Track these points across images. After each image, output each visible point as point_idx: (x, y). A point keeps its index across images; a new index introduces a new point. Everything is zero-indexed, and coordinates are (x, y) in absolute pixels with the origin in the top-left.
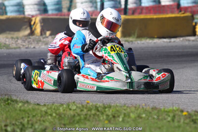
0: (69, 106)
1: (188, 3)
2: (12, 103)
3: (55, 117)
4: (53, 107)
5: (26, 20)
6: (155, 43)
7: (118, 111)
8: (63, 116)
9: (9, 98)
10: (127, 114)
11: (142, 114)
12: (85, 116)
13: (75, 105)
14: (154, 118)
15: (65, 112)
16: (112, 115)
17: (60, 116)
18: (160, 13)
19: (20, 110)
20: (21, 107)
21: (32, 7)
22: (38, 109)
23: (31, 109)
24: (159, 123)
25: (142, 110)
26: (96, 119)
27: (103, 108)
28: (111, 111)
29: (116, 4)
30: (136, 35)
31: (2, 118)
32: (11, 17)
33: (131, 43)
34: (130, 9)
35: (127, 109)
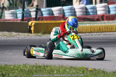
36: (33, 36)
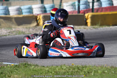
0: (62, 67)
2: (28, 66)
3: (54, 74)
4: (52, 68)
5: (34, 17)
6: (111, 29)
7: (90, 69)
8: (58, 73)
9: (26, 63)
10: (96, 71)
11: (105, 71)
12: (71, 73)
13: (65, 66)
14: (112, 73)
15: (59, 70)
16: (87, 72)
17: (57, 73)
18: (113, 10)
19: (33, 70)
20: (33, 68)
21: (37, 9)
22: (44, 69)
23: (39, 69)
24: (115, 75)
25: (105, 69)
26: (78, 74)
27: (82, 68)
28: (86, 69)
29: (87, 6)
30: (99, 24)
31: (23, 75)
32: (25, 16)
33: (96, 29)
34: (95, 9)
35: (96, 68)
36: (90, 28)
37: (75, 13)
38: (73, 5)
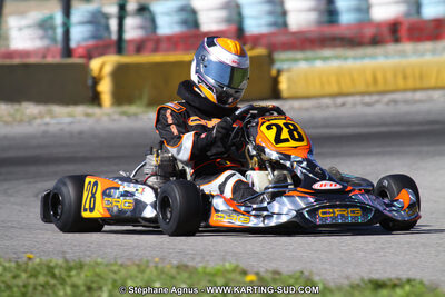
1: (259, 26)
7: (98, 275)
10: (119, 282)
11: (154, 281)
12: (23, 290)
16: (86, 285)
25: (155, 272)
26: (48, 294)
27: (66, 270)
28: (83, 275)
29: (97, 30)
30: (145, 100)
34: (131, 41)
35: (119, 271)
36: (108, 114)
37: (54, 57)
38: (45, 25)
